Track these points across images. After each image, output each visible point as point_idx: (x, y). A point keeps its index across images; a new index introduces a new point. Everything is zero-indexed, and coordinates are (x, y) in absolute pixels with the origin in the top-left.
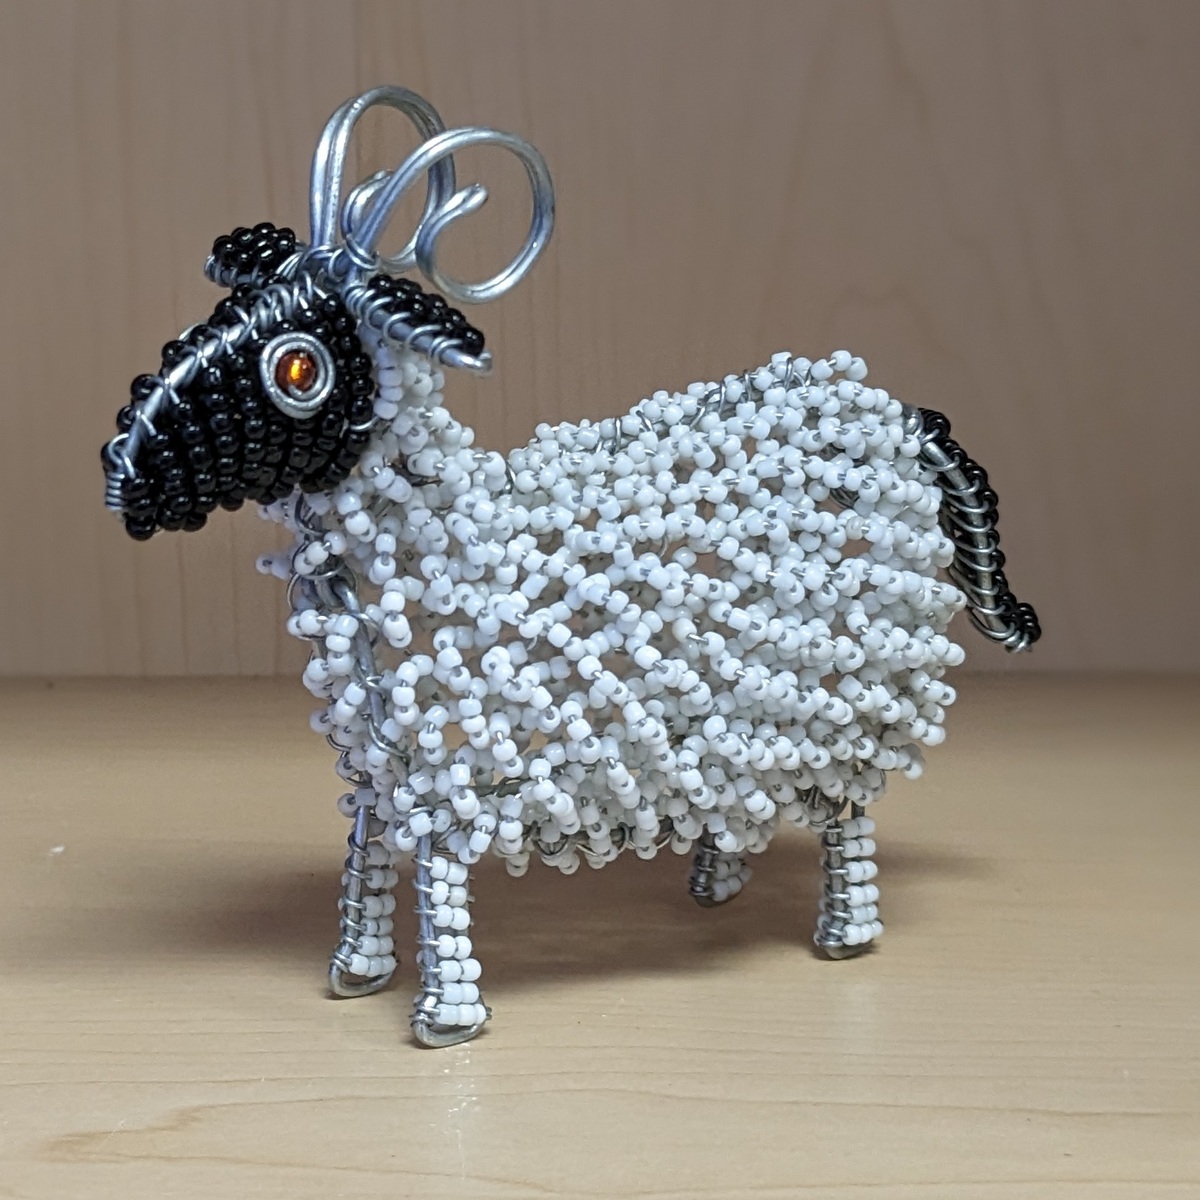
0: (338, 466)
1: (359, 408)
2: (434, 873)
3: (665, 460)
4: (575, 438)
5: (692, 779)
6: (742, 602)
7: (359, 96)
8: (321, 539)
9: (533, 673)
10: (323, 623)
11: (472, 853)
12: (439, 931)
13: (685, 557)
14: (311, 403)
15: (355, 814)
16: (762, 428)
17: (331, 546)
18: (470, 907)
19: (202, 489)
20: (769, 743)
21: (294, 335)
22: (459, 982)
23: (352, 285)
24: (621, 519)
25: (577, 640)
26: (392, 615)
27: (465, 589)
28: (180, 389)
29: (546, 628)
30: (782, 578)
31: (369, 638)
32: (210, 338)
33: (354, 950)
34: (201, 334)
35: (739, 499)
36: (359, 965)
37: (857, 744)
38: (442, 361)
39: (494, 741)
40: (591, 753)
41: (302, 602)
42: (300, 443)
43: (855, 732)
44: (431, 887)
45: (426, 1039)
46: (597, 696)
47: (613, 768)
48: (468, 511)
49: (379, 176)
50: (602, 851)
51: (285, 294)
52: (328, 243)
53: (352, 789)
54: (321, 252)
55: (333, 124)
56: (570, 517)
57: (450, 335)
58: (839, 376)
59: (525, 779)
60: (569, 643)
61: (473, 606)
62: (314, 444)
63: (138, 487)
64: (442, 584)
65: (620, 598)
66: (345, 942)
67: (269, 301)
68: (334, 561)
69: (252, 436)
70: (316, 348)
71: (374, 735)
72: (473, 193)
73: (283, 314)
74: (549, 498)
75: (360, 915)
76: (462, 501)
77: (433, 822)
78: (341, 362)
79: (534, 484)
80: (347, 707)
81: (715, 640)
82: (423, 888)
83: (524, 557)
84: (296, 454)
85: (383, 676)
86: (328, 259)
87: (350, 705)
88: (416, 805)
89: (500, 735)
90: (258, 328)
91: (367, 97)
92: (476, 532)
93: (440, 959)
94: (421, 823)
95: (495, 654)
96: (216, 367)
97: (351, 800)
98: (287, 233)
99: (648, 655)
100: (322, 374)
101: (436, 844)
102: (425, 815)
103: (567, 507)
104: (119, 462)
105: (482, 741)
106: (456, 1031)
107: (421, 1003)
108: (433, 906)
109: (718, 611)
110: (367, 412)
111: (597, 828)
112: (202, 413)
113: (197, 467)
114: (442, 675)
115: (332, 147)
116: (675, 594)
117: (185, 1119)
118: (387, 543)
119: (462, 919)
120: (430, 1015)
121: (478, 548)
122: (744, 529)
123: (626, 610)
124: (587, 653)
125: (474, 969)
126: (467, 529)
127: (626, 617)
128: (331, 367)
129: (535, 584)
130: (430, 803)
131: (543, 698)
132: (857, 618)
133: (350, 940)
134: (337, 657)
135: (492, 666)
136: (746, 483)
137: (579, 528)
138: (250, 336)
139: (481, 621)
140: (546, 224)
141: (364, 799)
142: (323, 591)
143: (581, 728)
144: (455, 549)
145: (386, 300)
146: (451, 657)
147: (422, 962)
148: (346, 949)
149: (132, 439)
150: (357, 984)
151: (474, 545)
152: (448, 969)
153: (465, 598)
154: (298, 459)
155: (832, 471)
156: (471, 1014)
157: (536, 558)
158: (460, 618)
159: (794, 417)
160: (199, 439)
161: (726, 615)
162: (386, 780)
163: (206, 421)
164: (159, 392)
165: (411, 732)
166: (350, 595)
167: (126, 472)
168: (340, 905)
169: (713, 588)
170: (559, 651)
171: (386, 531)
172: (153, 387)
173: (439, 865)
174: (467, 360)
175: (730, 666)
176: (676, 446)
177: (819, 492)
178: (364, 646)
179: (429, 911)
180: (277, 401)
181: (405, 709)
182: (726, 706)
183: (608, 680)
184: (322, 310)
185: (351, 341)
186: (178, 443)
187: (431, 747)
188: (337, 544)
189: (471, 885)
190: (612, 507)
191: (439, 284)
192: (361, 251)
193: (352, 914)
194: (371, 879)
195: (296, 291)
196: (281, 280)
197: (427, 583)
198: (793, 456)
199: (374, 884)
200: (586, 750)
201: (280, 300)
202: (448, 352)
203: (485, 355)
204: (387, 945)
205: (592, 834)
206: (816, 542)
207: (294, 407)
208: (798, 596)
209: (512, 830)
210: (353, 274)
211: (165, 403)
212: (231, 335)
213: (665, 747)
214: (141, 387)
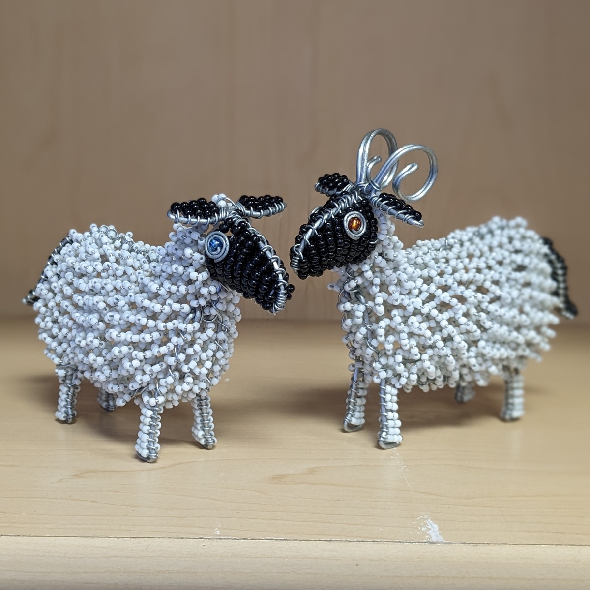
0: (364, 255)
1: (373, 236)
2: (386, 391)
3: (464, 254)
4: (432, 246)
5: (473, 361)
6: (491, 301)
7: (372, 132)
8: (354, 279)
9: (424, 325)
10: (352, 307)
11: (400, 384)
12: (387, 411)
13: (473, 287)
14: (360, 235)
15: (354, 371)
16: (495, 243)
17: (358, 282)
18: (398, 403)
19: (323, 263)
20: (498, 349)
21: (354, 212)
22: (394, 427)
23: (373, 196)
24: (452, 274)
25: (440, 314)
26: (379, 305)
27: (402, 297)
28: (317, 229)
29: (430, 311)
30: (504, 294)
31: (369, 312)
32: (326, 213)
33: (352, 416)
34: (322, 211)
35: (489, 268)
36: (354, 421)
37: (524, 350)
38: (408, 223)
39: (411, 347)
40: (443, 353)
41: (344, 300)
42: (353, 247)
43: (524, 346)
44: (385, 395)
45: (383, 446)
46: (445, 333)
47: (449, 357)
48: (403, 271)
49: (375, 158)
50: (440, 384)
51: (349, 198)
52: (363, 181)
53: (354, 362)
54: (361, 184)
55: (364, 141)
56: (435, 273)
57: (410, 214)
58: (518, 226)
59: (420, 360)
60: (437, 316)
61: (406, 302)
62: (357, 248)
63: (304, 262)
64: (396, 295)
65: (455, 301)
66: (349, 413)
67: (344, 200)
68: (358, 286)
69: (340, 245)
70: (361, 217)
71: (368, 344)
72: (413, 166)
73: (349, 205)
74: (426, 266)
75: (355, 404)
76: (402, 267)
77: (387, 374)
78: (367, 221)
79: (422, 261)
80: (360, 335)
81: (483, 315)
82: (383, 396)
83: (421, 286)
84: (352, 251)
85: (372, 325)
86: (364, 187)
87: (361, 334)
88: (381, 368)
89: (413, 346)
90: (341, 209)
91: (375, 132)
92: (407, 278)
93: (387, 420)
94: (383, 375)
95: (412, 319)
96: (330, 223)
97: (353, 366)
98: (345, 177)
99: (463, 320)
100: (362, 225)
101: (387, 381)
102: (384, 372)
103: (434, 270)
104: (297, 253)
105: (407, 347)
106: (392, 444)
107: (381, 434)
108: (386, 402)
109: (484, 305)
110: (375, 238)
111: (439, 377)
112: (325, 238)
113: (323, 255)
114: (393, 325)
115: (364, 149)
116: (472, 300)
117: (312, 471)
118: (377, 281)
119: (395, 407)
120: (384, 438)
121: (407, 283)
122: (492, 278)
123: (457, 305)
124: (443, 319)
125: (399, 423)
126: (404, 277)
127: (456, 307)
128: (365, 223)
129: (425, 295)
130: (386, 368)
131: (428, 333)
132: (527, 308)
133: (351, 412)
134: (358, 318)
135: (412, 323)
136: (492, 262)
137: (438, 277)
138: (339, 212)
139: (407, 308)
140: (435, 176)
141: (359, 365)
142: (353, 296)
143: (441, 344)
144: (399, 283)
145: (387, 201)
146: (398, 319)
147: (381, 420)
148: (349, 415)
149: (302, 246)
150: (353, 428)
151: (406, 282)
152: (391, 423)
153: (402, 300)
154: (352, 253)
155: (519, 258)
156: (397, 439)
157: (425, 287)
158: (401, 307)
159: (505, 240)
160: (324, 246)
161: (487, 307)
162: (370, 360)
163: (326, 241)
164: (311, 231)
165: (381, 344)
166: (362, 297)
167: (300, 257)
168: (347, 401)
169: (483, 298)
170: (434, 318)
171: (376, 277)
172: (308, 229)
173: (389, 388)
174: (416, 222)
175: (488, 324)
176: (468, 249)
177: (514, 266)
178: (367, 315)
179: (384, 404)
180: (348, 234)
181: (381, 336)
182: (485, 336)
183: (451, 328)
184: (361, 203)
185: (371, 214)
186: (317, 247)
187: (389, 349)
188: (360, 280)
189: (398, 396)
190: (450, 270)
191: (400, 196)
192: (377, 185)
193: (352, 404)
194: (359, 393)
195: (353, 197)
196: (346, 193)
197: (390, 294)
198: (507, 254)
199: (359, 394)
200: (442, 351)
201: (348, 200)
202: (410, 219)
203: (421, 221)
204: (363, 415)
205: (438, 379)
206: (513, 283)
207: (354, 236)
208: (509, 301)
209: (414, 377)
210: (373, 192)
211: (313, 234)
212: (333, 212)
213: (465, 351)
214: (303, 230)
